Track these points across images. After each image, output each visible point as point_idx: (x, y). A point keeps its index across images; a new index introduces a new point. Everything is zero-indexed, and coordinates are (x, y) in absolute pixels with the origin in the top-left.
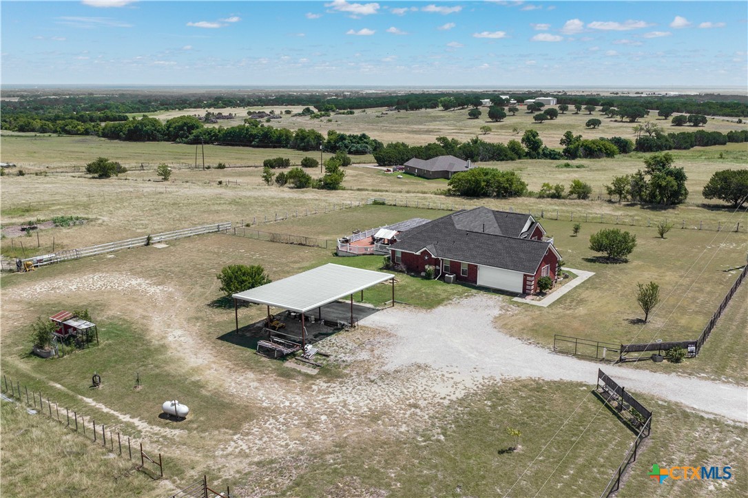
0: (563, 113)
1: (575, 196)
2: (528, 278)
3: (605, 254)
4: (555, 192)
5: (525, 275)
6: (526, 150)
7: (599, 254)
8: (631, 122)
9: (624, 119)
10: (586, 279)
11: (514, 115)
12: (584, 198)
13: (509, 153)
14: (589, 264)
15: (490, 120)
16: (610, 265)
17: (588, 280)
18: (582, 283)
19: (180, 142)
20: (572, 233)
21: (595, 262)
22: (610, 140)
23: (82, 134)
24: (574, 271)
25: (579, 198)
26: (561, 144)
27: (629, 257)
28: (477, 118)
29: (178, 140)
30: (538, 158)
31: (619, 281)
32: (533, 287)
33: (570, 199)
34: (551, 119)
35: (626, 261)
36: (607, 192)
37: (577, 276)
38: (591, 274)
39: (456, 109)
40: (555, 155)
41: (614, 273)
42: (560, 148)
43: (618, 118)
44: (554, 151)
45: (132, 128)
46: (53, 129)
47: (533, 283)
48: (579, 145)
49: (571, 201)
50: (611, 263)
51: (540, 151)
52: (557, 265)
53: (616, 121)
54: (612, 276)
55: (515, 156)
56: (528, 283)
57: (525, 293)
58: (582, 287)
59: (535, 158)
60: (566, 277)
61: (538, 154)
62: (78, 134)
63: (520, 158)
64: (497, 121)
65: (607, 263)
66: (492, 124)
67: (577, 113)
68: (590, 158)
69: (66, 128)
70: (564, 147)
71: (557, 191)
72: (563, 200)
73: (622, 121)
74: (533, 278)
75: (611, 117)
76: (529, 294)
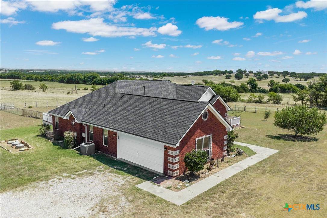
0: (271, 77)
1: (271, 102)
2: (170, 152)
3: (292, 132)
4: (258, 99)
5: (166, 148)
6: (250, 88)
7: (285, 132)
8: (305, 81)
9: (302, 80)
10: (266, 157)
11: (247, 77)
12: (277, 103)
13: (240, 89)
14: (272, 141)
15: (236, 79)
16: (297, 143)
17: (269, 159)
18: (259, 163)
19: (88, 84)
20: (263, 119)
21: (279, 139)
22: (295, 85)
23: (50, 81)
24: (252, 147)
25: (274, 103)
26: (268, 86)
27: (319, 135)
28: (230, 78)
29: (87, 83)
30: (256, 92)
31: (311, 163)
32: (177, 166)
33: (268, 103)
34: (265, 79)
35: (316, 140)
36: (293, 100)
37: (255, 153)
38: (273, 152)
39: (220, 75)
40: (265, 91)
41: (303, 151)
42: (268, 88)
43: (299, 79)
44: (264, 89)
45: (69, 78)
46: (40, 79)
47: (177, 159)
48: (277, 86)
49: (268, 105)
50: (298, 141)
51: (257, 89)
52: (226, 137)
53: (297, 80)
54: (301, 155)
55: (243, 90)
56: (170, 159)
57: (166, 175)
58: (257, 169)
59: (254, 92)
60: (239, 154)
61: (256, 90)
62: (49, 81)
63: (246, 92)
64: (239, 80)
65: (294, 141)
66: (236, 80)
67: (278, 77)
68: (284, 93)
69: (45, 78)
70: (270, 87)
71: (259, 99)
72: (263, 104)
73: (300, 81)
74: (177, 152)
75: (295, 79)
76: (170, 177)
